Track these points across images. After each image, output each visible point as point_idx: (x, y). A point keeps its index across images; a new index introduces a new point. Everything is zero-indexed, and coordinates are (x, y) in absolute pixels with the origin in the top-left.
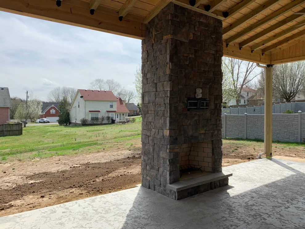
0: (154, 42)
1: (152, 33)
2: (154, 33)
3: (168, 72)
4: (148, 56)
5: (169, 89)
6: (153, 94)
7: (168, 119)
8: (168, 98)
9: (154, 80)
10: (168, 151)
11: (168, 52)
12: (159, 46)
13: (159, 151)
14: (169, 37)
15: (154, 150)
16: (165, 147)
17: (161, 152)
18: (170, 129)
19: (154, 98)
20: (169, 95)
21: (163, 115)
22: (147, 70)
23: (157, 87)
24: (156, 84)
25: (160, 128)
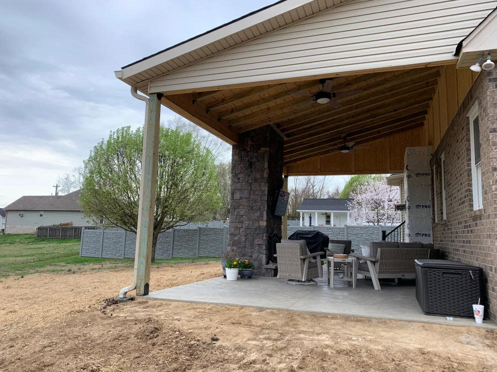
0: (249, 150)
1: (247, 142)
2: (250, 143)
3: (266, 175)
4: (241, 160)
5: (267, 189)
6: (246, 191)
7: (265, 213)
8: (266, 196)
9: (248, 180)
10: (264, 238)
11: (266, 160)
12: (256, 154)
13: (253, 240)
14: (268, 149)
15: (246, 240)
16: (261, 235)
17: (256, 240)
18: (267, 221)
19: (248, 196)
20: (266, 193)
21: (260, 209)
22: (239, 171)
23: (252, 187)
24: (251, 184)
25: (255, 220)
